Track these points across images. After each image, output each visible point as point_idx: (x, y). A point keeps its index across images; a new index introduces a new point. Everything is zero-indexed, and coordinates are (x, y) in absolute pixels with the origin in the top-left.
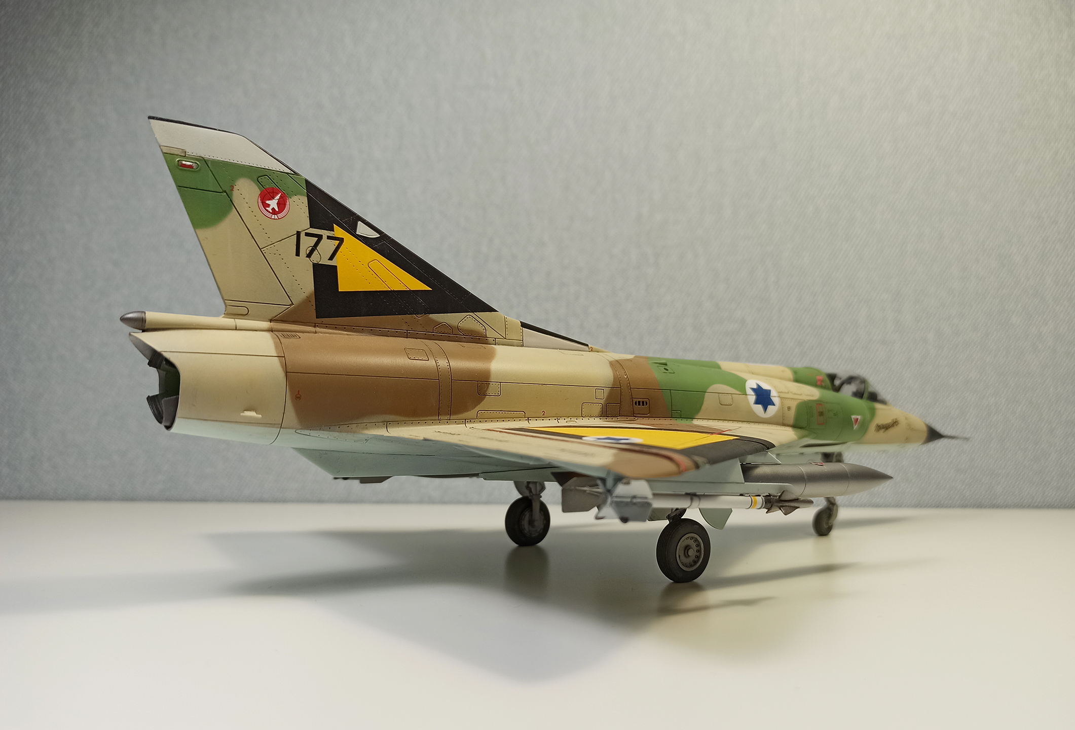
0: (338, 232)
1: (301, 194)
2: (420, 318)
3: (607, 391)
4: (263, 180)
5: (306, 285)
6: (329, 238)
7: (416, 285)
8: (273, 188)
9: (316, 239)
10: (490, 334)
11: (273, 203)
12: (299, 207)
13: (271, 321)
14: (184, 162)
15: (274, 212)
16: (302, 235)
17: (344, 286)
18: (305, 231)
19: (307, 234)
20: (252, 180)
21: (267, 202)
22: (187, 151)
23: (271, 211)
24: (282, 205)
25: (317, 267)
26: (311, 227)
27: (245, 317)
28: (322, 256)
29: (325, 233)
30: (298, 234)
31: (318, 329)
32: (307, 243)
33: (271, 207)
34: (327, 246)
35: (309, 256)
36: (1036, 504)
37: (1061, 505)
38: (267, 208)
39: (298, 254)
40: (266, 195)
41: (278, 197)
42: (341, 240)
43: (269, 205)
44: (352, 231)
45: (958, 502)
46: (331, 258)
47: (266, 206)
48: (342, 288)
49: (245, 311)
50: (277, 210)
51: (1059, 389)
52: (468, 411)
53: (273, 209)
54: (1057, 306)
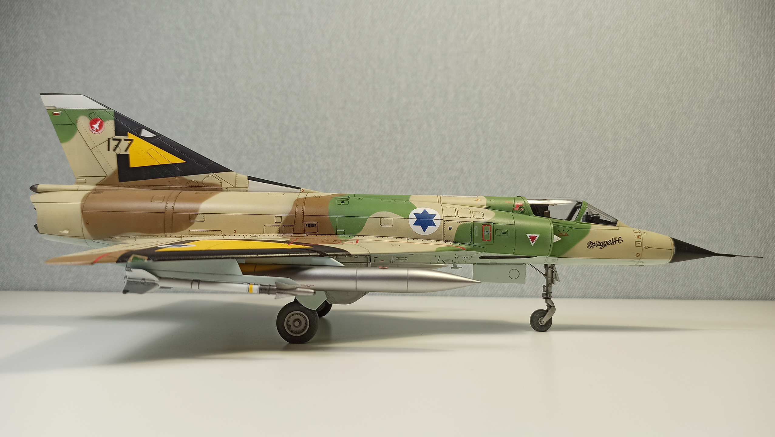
0: (131, 136)
1: (111, 119)
2: (177, 178)
3: (284, 218)
4: (92, 115)
5: (113, 165)
6: (125, 140)
7: (176, 160)
8: (97, 118)
9: (117, 141)
10: (224, 185)
11: (96, 126)
12: (109, 126)
13: (97, 185)
14: (55, 113)
15: (97, 130)
16: (111, 141)
17: (133, 164)
18: (113, 138)
19: (114, 140)
20: (87, 116)
21: (94, 126)
22: (56, 107)
23: (95, 130)
24: (100, 126)
25: (119, 156)
26: (116, 135)
27: (85, 184)
28: (121, 150)
29: (123, 138)
30: (109, 140)
31: (120, 188)
32: (113, 144)
33: (95, 128)
34: (124, 144)
35: (114, 150)
36: (668, 297)
37: (686, 297)
38: (93, 129)
39: (109, 150)
40: (93, 122)
41: (99, 123)
42: (132, 140)
43: (94, 127)
44: (138, 134)
45: (613, 295)
46: (126, 151)
47: (92, 127)
48: (131, 166)
49: (83, 181)
50: (98, 129)
51: (684, 217)
52: (183, 230)
53: (96, 129)
54: (682, 159)
